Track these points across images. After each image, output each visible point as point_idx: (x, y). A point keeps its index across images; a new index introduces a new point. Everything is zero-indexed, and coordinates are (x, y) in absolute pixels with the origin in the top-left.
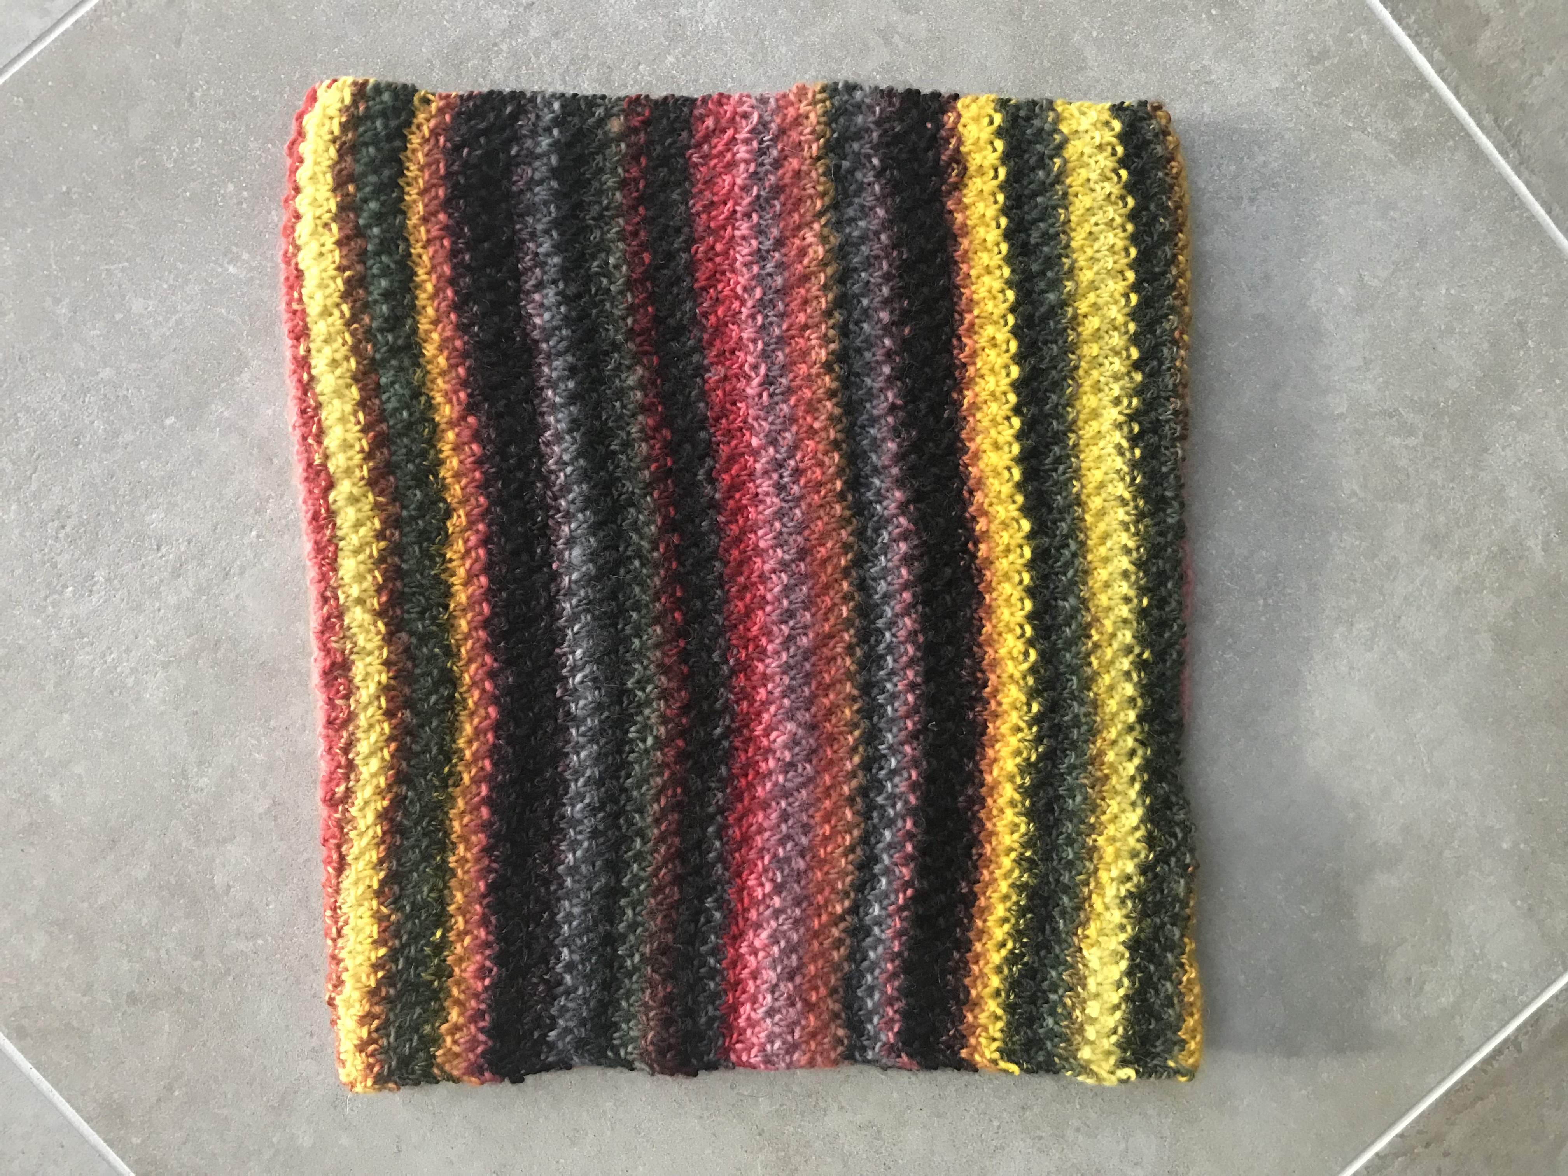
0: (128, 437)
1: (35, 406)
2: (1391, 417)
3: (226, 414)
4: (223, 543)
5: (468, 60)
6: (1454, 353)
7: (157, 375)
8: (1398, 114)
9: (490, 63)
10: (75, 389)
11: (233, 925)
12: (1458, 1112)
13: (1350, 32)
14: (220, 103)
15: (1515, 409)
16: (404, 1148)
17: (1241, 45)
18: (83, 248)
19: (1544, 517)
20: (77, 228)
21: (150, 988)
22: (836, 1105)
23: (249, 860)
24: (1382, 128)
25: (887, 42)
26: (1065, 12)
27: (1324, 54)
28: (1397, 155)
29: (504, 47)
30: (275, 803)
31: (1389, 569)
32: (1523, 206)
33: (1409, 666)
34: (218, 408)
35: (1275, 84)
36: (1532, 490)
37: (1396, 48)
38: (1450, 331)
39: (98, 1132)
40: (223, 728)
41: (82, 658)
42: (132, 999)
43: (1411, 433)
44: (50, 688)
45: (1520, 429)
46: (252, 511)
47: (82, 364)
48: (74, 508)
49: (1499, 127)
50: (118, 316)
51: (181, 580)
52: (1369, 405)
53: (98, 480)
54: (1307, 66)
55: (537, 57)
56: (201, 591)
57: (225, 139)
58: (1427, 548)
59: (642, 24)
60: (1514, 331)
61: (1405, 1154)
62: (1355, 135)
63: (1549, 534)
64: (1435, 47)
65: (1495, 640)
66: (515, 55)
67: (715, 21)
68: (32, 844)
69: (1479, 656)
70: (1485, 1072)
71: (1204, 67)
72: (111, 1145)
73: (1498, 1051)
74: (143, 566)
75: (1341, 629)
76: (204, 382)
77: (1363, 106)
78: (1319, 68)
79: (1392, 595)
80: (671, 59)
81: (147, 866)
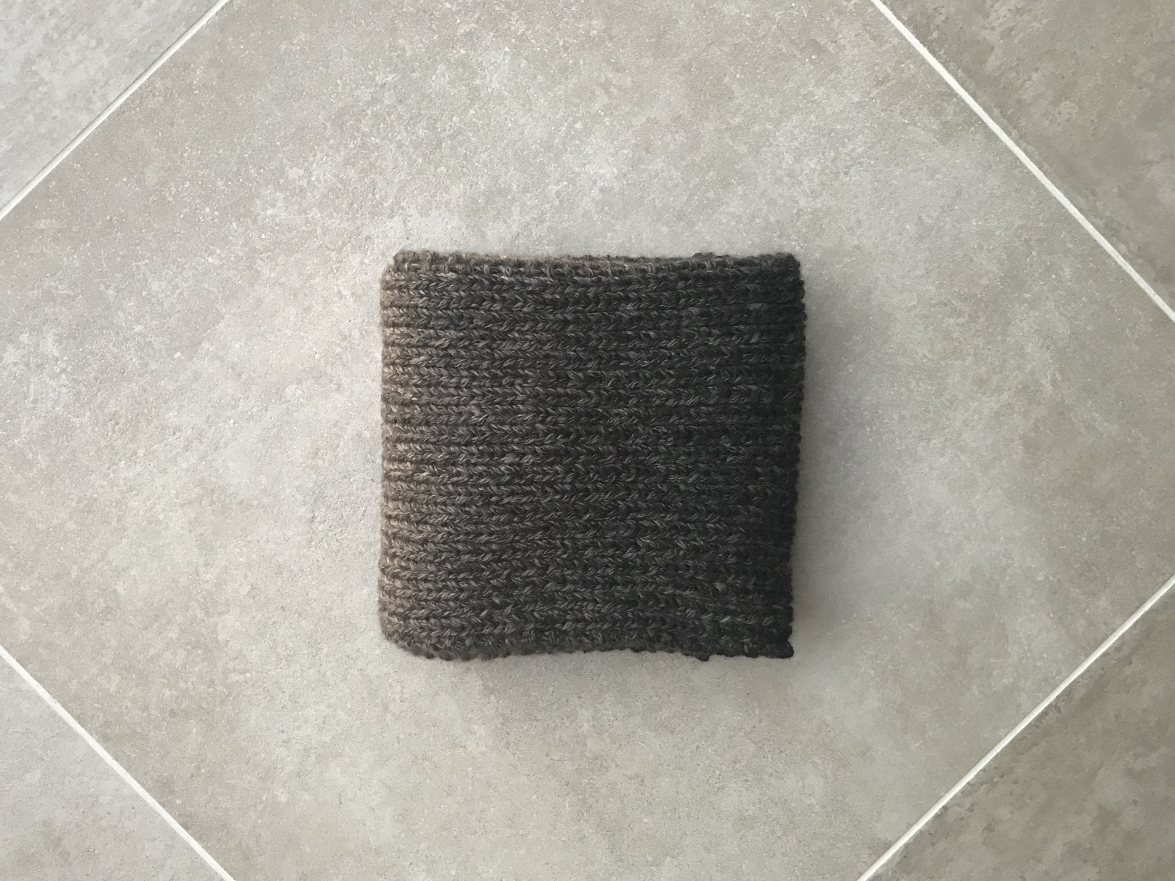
0: (153, 366)
1: (97, 351)
2: (946, 305)
3: (211, 349)
4: (213, 429)
5: (347, 121)
6: (984, 262)
7: (168, 327)
8: (937, 113)
9: (361, 122)
10: (121, 339)
11: (231, 665)
12: (1022, 754)
13: (902, 63)
14: (199, 159)
15: (1027, 295)
16: (343, 801)
17: (833, 76)
18: (121, 253)
19: (1051, 364)
20: (117, 241)
21: (183, 707)
22: (614, 765)
23: (239, 624)
24: (927, 122)
25: (607, 91)
26: (718, 64)
27: (886, 79)
28: (938, 139)
29: (369, 112)
30: (253, 588)
31: (951, 403)
32: (1023, 165)
33: (969, 465)
34: (206, 345)
35: (856, 100)
36: (1042, 347)
37: (932, 71)
38: (981, 248)
39: (155, 798)
40: (219, 543)
41: (133, 504)
42: (173, 713)
43: (960, 314)
44: (114, 523)
45: (1031, 309)
46: (230, 407)
47: (124, 324)
48: (122, 412)
49: (1004, 116)
50: (144, 293)
51: (188, 453)
52: (931, 299)
53: (136, 394)
54: (876, 86)
55: (389, 116)
56: (201, 459)
57: (202, 181)
58: (976, 388)
59: (453, 91)
60: (1022, 245)
61: (987, 783)
62: (910, 128)
63: (1054, 375)
64: (958, 69)
65: (1024, 446)
66: (376, 116)
67: (498, 86)
68: (108, 620)
69: (1014, 457)
70: (1037, 727)
71: (809, 92)
72: (163, 805)
73: (1045, 713)
74: (166, 445)
75: (922, 444)
76: (197, 330)
77: (914, 109)
78: (883, 87)
79: (955, 421)
80: (472, 112)
81: (177, 630)
